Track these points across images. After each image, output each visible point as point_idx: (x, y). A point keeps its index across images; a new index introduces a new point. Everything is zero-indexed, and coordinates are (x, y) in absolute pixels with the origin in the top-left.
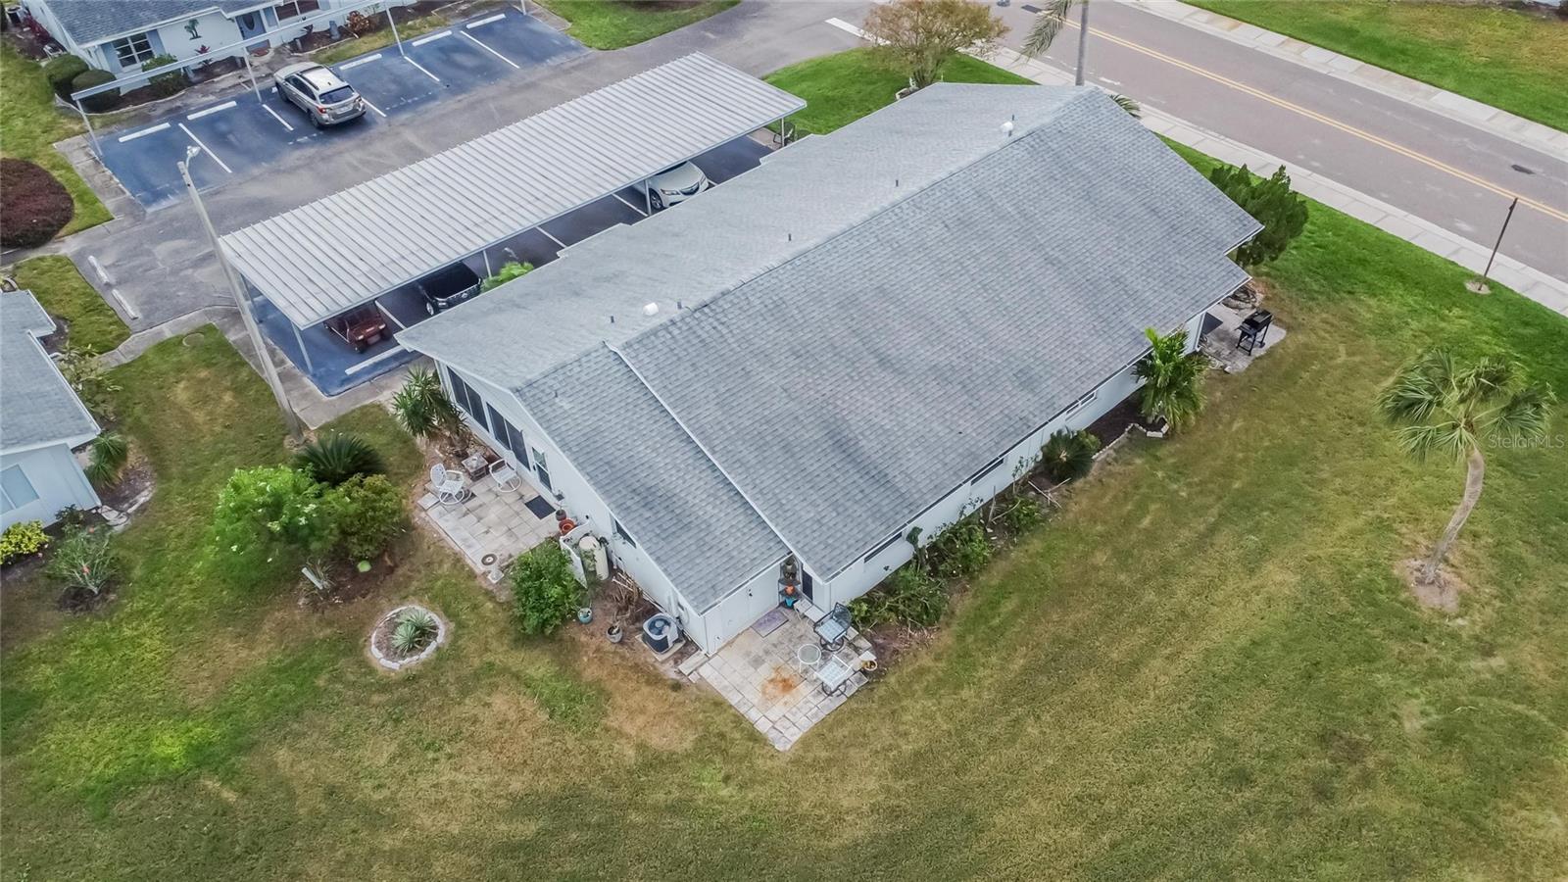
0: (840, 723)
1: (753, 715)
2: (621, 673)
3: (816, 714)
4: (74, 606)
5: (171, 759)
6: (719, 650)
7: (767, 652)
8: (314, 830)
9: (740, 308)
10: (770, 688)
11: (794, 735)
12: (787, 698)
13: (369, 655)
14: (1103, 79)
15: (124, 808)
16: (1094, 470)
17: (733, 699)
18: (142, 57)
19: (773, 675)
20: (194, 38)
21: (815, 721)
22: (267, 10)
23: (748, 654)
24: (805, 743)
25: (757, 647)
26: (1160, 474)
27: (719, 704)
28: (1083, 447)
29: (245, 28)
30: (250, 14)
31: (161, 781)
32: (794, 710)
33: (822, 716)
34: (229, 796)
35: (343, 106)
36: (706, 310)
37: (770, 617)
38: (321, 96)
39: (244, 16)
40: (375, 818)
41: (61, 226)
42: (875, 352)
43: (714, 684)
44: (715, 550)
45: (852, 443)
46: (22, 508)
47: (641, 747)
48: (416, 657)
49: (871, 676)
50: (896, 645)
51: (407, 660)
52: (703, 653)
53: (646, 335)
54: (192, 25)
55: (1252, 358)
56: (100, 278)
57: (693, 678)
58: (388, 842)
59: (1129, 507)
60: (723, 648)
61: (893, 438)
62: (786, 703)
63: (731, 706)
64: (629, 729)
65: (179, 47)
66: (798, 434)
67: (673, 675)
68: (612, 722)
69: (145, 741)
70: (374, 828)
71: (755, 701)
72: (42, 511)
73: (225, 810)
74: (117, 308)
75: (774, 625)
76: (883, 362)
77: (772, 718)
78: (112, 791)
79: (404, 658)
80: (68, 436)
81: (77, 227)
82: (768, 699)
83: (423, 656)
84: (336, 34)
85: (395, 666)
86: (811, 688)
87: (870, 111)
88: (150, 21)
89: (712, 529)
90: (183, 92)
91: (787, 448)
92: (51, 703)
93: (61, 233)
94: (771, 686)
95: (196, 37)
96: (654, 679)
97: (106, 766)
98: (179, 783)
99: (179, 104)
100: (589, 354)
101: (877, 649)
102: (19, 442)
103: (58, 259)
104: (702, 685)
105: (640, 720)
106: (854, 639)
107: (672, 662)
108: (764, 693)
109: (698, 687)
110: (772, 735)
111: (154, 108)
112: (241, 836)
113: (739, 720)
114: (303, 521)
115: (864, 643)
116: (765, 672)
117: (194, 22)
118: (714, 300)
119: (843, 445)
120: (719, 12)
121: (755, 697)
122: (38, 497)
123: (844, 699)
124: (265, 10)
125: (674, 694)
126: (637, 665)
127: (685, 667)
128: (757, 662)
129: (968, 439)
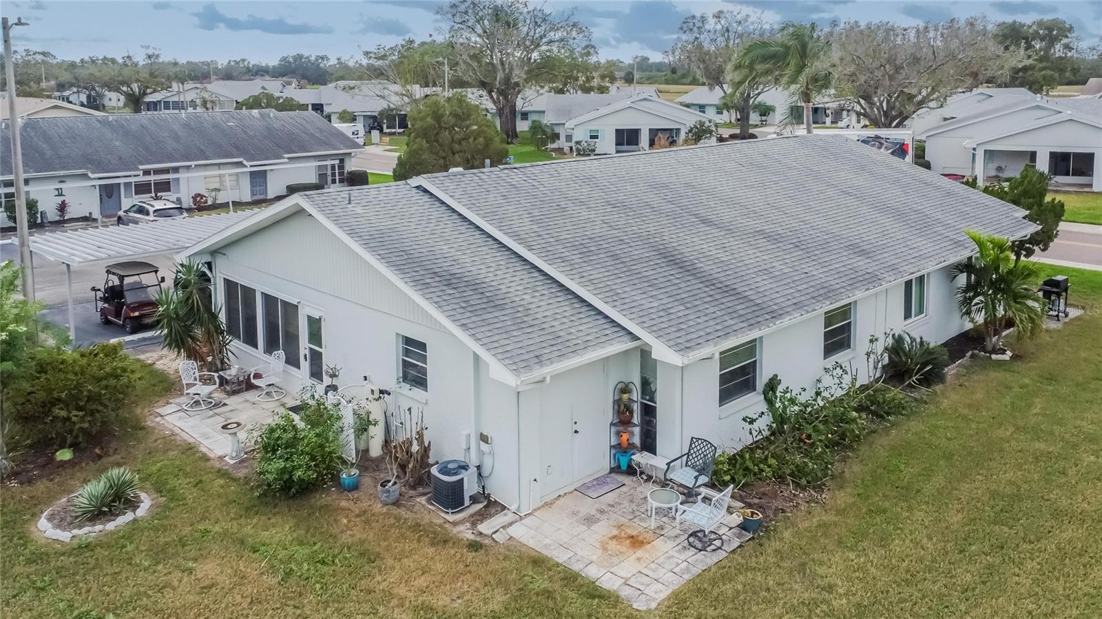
0: (727, 578)
1: (592, 572)
2: (395, 533)
3: (688, 570)
6: (536, 509)
7: (602, 512)
10: (613, 545)
11: (659, 592)
12: (640, 553)
13: (33, 529)
19: (615, 532)
20: (59, 195)
21: (687, 577)
22: (127, 185)
23: (575, 514)
24: (679, 599)
25: (587, 506)
27: (539, 562)
29: (104, 197)
30: (112, 185)
32: (653, 566)
37: (600, 482)
43: (531, 544)
48: (99, 527)
49: (755, 531)
50: (778, 504)
51: (86, 529)
52: (512, 512)
57: (499, 537)
60: (539, 509)
62: (639, 559)
63: (558, 565)
64: (403, 590)
67: (470, 535)
68: (378, 583)
71: (594, 558)
75: (606, 489)
77: (623, 574)
79: (80, 527)
82: (612, 555)
83: (111, 526)
85: (65, 536)
86: (671, 544)
95: (61, 195)
96: (442, 540)
104: (512, 544)
107: (468, 523)
108: (605, 549)
109: (506, 546)
110: (625, 592)
113: (570, 578)
116: (603, 529)
121: (592, 554)
123: (723, 554)
124: (125, 183)
125: (472, 553)
127: (485, 527)
128: (589, 520)
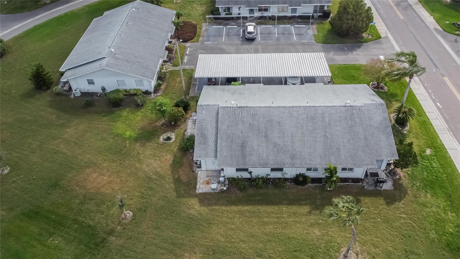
0: (209, 195)
1: (198, 184)
4: (137, 106)
5: (126, 135)
6: (205, 171)
7: (211, 176)
8: (132, 157)
9: (247, 111)
11: (201, 191)
13: (160, 137)
14: (438, 104)
15: (117, 138)
16: (306, 186)
17: (198, 179)
18: (228, 11)
19: (208, 180)
21: (206, 192)
22: (256, 9)
23: (208, 174)
24: (201, 194)
25: (211, 174)
26: (319, 196)
27: (196, 179)
28: (306, 180)
29: (250, 11)
31: (123, 137)
32: (205, 188)
33: (208, 192)
34: (128, 145)
35: (251, 35)
36: (241, 108)
37: (218, 171)
38: (247, 32)
39: (251, 9)
40: (139, 161)
41: (190, 40)
42: (266, 133)
44: (206, 151)
45: (245, 147)
46: (141, 87)
47: (179, 177)
48: (165, 142)
49: (222, 191)
50: (232, 190)
52: (201, 169)
53: (226, 107)
54: (239, 8)
55: (376, 189)
56: (187, 53)
57: (197, 172)
58: (138, 165)
59: (303, 198)
61: (254, 151)
62: (205, 186)
64: (180, 173)
65: (235, 11)
66: (236, 140)
67: (194, 169)
68: (179, 170)
69: (126, 131)
70: (138, 162)
72: (144, 88)
73: (126, 147)
74: (184, 59)
75: (217, 173)
76: (266, 136)
77: (201, 186)
78: (118, 135)
80: (149, 79)
81: (193, 41)
82: (203, 183)
83: (167, 142)
84: (268, 18)
85: (162, 141)
86: (210, 186)
87: (360, 83)
88: (232, 5)
89: (209, 147)
90: (231, 21)
91: (232, 141)
92: (122, 118)
93: (189, 41)
94: (206, 181)
95: (240, 10)
96: (191, 168)
97: (120, 131)
98: (125, 139)
99: (228, 23)
100: (215, 105)
101: (228, 188)
102: (142, 76)
103: (184, 46)
104: (197, 174)
105: (183, 173)
106: (226, 184)
107: (196, 167)
108: (203, 182)
109: (196, 174)
110: (198, 189)
111: (223, 22)
112: (124, 151)
113: (195, 183)
114: (162, 110)
115: (227, 186)
117: (240, 7)
118: (244, 107)
119: (243, 146)
120: (355, 43)
121: (201, 181)
122: (144, 86)
123: (214, 192)
125: (191, 172)
126: (191, 164)
127: (197, 169)
128: (208, 176)
129: (269, 160)
